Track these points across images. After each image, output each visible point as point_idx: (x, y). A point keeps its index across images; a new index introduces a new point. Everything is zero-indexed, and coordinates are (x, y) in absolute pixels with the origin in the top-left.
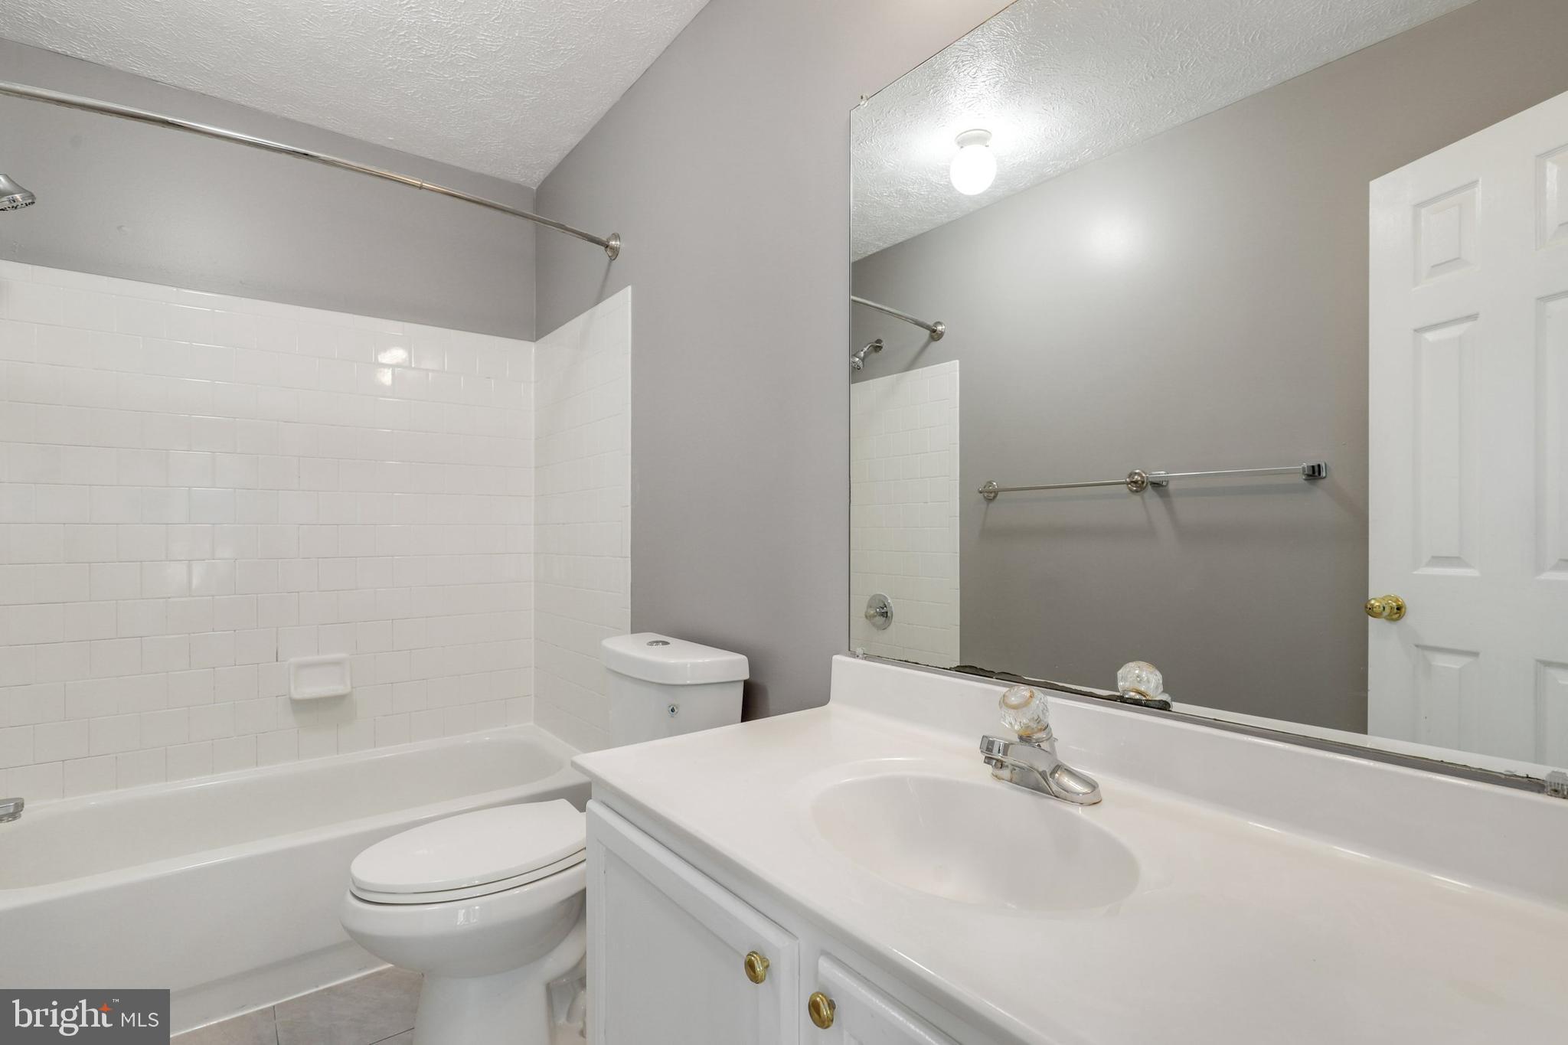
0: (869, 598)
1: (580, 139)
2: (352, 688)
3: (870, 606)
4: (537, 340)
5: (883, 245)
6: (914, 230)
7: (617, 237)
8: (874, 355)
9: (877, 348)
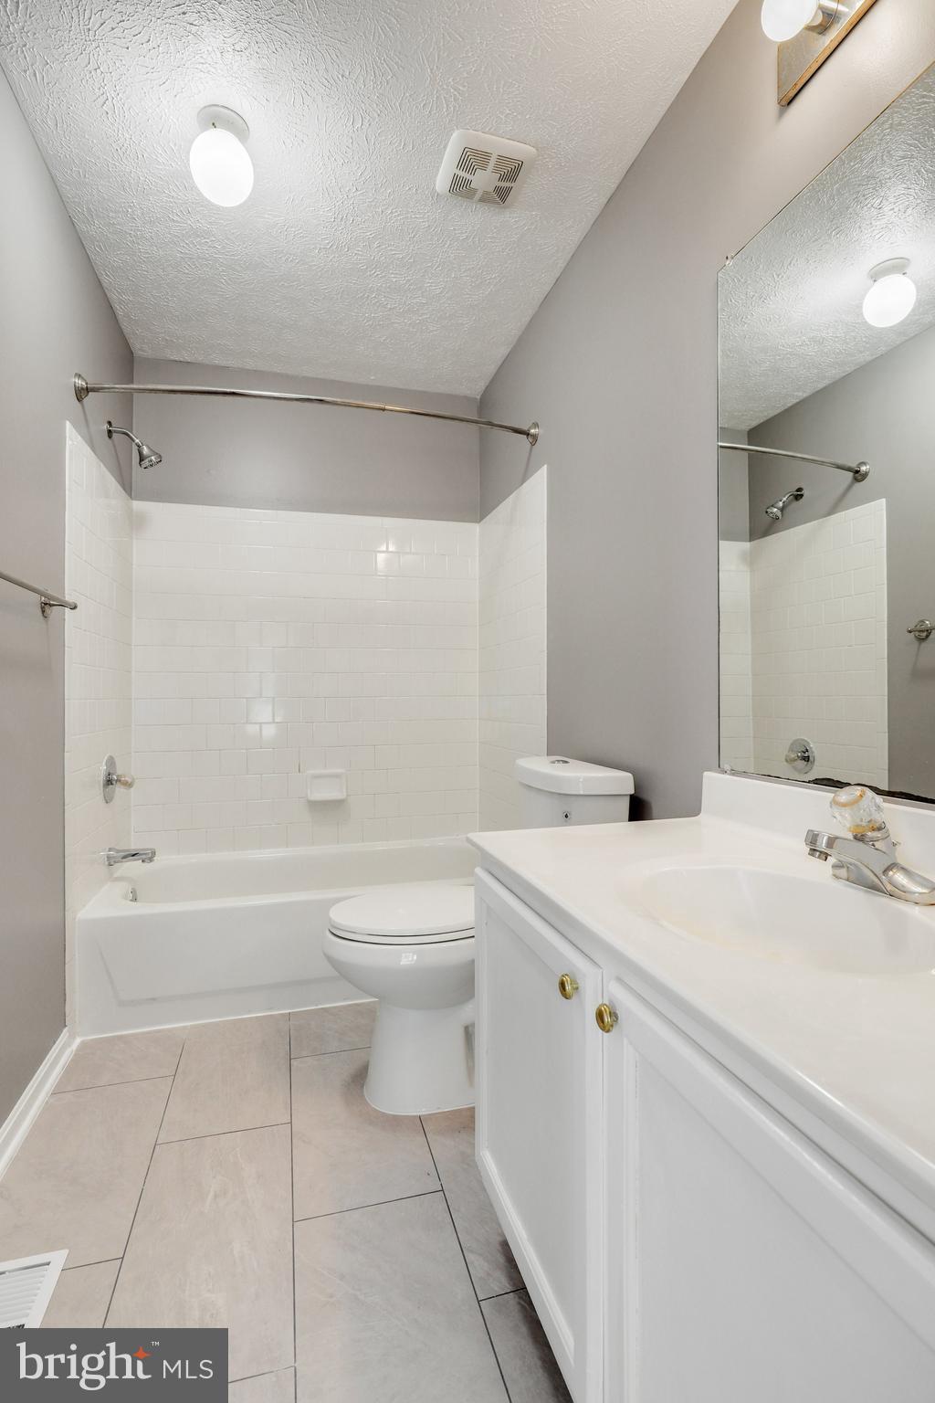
0: (791, 742)
1: (509, 350)
2: (348, 795)
3: (791, 750)
4: (480, 521)
5: (802, 395)
6: (835, 373)
7: (536, 425)
8: (796, 504)
9: (798, 496)
